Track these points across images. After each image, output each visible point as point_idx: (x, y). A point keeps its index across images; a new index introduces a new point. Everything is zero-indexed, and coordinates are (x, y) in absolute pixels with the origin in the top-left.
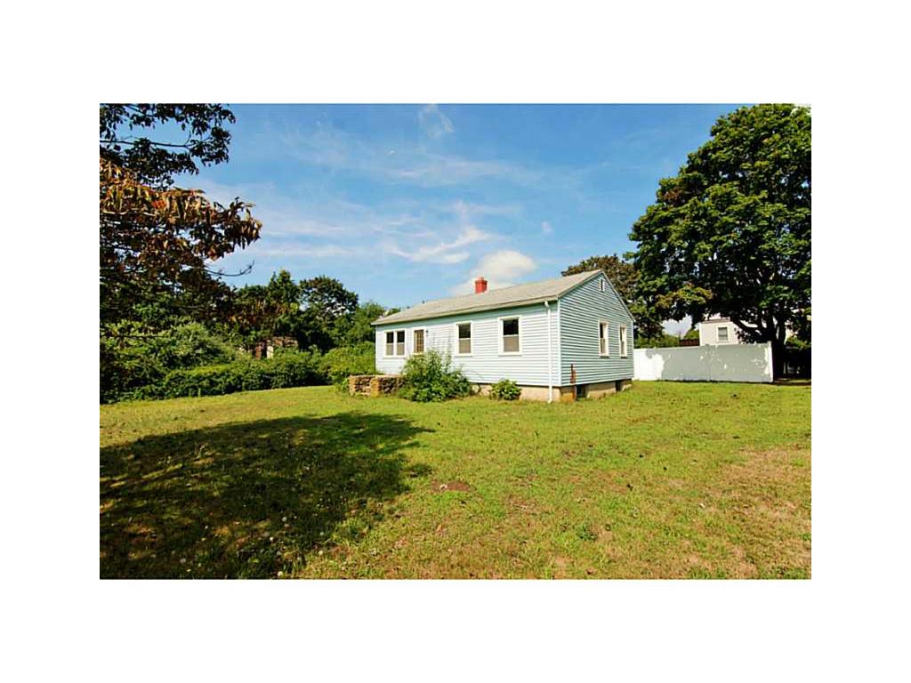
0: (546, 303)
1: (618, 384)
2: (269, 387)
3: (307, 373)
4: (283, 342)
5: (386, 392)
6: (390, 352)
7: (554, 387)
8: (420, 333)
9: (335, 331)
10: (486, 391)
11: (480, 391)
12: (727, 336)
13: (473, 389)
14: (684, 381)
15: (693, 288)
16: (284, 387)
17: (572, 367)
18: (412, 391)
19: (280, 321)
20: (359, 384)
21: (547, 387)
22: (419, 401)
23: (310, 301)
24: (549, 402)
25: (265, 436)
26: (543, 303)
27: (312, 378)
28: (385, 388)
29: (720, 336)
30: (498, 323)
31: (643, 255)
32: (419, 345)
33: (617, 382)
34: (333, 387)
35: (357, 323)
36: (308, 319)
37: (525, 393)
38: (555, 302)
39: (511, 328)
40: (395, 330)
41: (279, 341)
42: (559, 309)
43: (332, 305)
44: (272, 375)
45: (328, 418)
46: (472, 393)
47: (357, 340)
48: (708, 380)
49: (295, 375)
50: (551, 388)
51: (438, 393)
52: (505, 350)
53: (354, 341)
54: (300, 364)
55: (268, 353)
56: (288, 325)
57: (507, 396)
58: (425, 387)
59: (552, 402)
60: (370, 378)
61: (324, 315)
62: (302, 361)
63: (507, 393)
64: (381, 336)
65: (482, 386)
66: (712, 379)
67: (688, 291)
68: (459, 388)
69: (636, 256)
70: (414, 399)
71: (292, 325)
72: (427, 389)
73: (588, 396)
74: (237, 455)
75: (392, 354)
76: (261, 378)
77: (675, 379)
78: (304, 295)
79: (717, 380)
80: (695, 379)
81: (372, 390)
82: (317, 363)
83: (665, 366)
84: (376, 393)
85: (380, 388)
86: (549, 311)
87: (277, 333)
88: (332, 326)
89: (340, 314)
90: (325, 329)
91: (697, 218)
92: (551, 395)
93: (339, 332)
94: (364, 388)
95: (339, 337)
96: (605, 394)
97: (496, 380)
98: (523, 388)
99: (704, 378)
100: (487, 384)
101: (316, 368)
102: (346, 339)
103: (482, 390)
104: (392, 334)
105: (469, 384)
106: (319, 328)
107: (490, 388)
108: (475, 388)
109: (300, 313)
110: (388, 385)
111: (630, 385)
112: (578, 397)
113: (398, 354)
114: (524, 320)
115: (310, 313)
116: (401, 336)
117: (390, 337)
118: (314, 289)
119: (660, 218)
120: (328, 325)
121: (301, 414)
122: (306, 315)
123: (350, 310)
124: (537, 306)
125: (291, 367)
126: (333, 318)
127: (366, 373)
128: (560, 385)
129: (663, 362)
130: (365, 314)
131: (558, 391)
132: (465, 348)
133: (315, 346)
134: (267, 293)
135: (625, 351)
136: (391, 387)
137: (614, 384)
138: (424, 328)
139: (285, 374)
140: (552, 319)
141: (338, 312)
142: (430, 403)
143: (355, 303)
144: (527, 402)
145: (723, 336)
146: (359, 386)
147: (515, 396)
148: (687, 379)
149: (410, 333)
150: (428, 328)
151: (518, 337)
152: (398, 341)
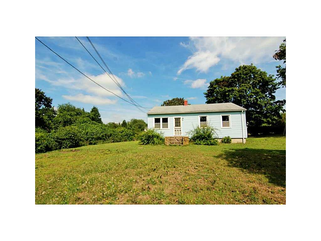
0: (243, 111)
8: (178, 119)
26: (241, 111)
30: (220, 117)
32: (177, 124)
50: (244, 138)
52: (223, 126)
75: (159, 128)
86: (242, 114)
92: (244, 141)
98: (232, 139)
103: (219, 141)
113: (163, 128)
114: (231, 116)
116: (165, 120)
138: (181, 117)
147: (230, 142)
150: (183, 117)
151: (229, 122)
152: (163, 122)
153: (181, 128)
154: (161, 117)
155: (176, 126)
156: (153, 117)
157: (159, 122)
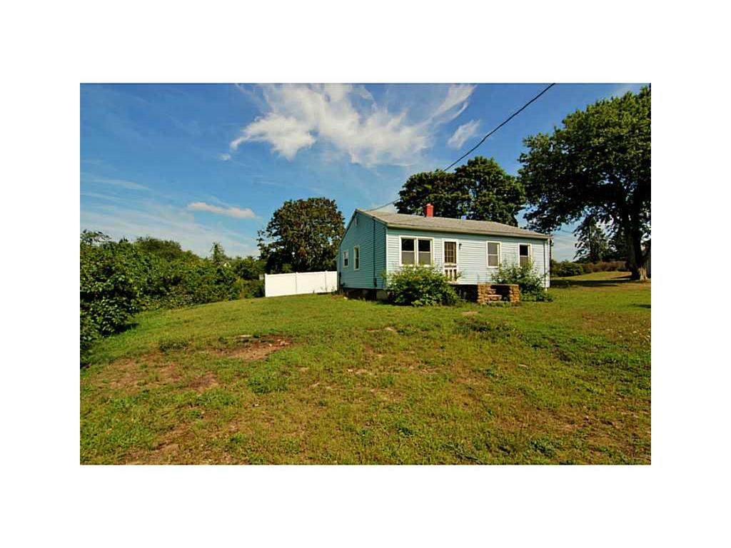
8: (448, 246)
32: (448, 257)
75: (413, 263)
104: (413, 240)
113: (419, 262)
117: (407, 245)
138: (457, 241)
149: (439, 244)
150: (462, 241)
152: (420, 249)
153: (455, 266)
154: (417, 237)
155: (446, 261)
156: (398, 235)
157: (412, 249)
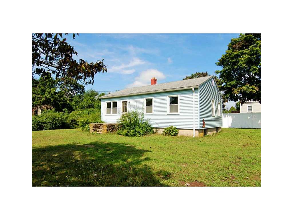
0: (193, 89)
1: (217, 129)
2: (42, 130)
3: (62, 122)
4: (47, 107)
5: (111, 132)
6: (108, 112)
7: (195, 130)
8: (125, 103)
9: (73, 103)
10: (161, 131)
11: (157, 131)
12: (251, 109)
13: (154, 130)
14: (241, 128)
15: (250, 86)
16: (50, 129)
17: (203, 120)
18: (125, 131)
19: (46, 97)
20: (95, 128)
21: (193, 130)
22: (130, 136)
23: (60, 88)
24: (194, 137)
25: (56, 155)
26: (191, 89)
27: (64, 126)
28: (110, 130)
29: (249, 109)
30: (167, 99)
31: (225, 71)
32: (125, 109)
33: (217, 128)
34: (80, 129)
35: (85, 100)
36: (60, 97)
37: (180, 133)
38: (197, 89)
39: (174, 101)
40: (112, 102)
41: (44, 107)
42: (199, 92)
43: (72, 91)
44: (44, 123)
45: (86, 145)
46: (153, 132)
47: (84, 107)
48: (252, 128)
49: (56, 123)
50: (194, 130)
51: (139, 132)
52: (170, 112)
53: (83, 108)
54: (59, 118)
55: (38, 112)
56: (50, 99)
57: (173, 134)
58: (133, 129)
59: (195, 137)
60: (101, 125)
61: (67, 95)
62: (60, 116)
63: (172, 132)
64: (104, 104)
65: (158, 129)
66: (254, 128)
67: (248, 87)
68: (148, 130)
69: (221, 72)
70: (127, 135)
71: (52, 99)
72: (133, 131)
73: (208, 135)
74: (45, 167)
75: (110, 113)
76: (37, 125)
77: (237, 127)
78: (58, 85)
79: (256, 128)
80: (246, 128)
81: (102, 131)
82: (67, 118)
83: (232, 121)
84: (105, 132)
85: (108, 130)
86: (194, 93)
87: (44, 103)
88: (71, 100)
89: (76, 95)
90: (68, 102)
91: (253, 54)
92: (194, 134)
93: (76, 103)
94: (98, 130)
95: (75, 106)
96: (213, 134)
97: (166, 126)
98: (179, 130)
99: (250, 127)
100: (162, 128)
101: (66, 120)
102: (79, 107)
103: (158, 131)
104: (110, 103)
105: (152, 128)
106: (66, 101)
107: (164, 130)
108: (155, 130)
109: (56, 93)
110: (111, 128)
111: (221, 130)
112: (205, 135)
113: (113, 113)
114: (180, 97)
115: (61, 93)
116: (115, 105)
117: (109, 105)
118: (62, 82)
119: (234, 55)
120: (70, 100)
121: (70, 142)
122: (59, 94)
123: (81, 93)
124: (189, 90)
125: (54, 119)
126: (72, 97)
127: (97, 122)
128: (199, 129)
129: (232, 120)
130: (88, 95)
131: (198, 131)
132: (149, 111)
133: (66, 109)
134: (38, 83)
135: (220, 114)
136: (113, 129)
137: (216, 129)
139: (51, 123)
140: (196, 97)
141: (74, 94)
142: (135, 138)
143: (83, 90)
144: (182, 137)
145: (250, 109)
146: (95, 129)
147: (176, 134)
148: (242, 127)
149: (120, 103)
151: (177, 105)
152: (113, 107)
155: (124, 111)
